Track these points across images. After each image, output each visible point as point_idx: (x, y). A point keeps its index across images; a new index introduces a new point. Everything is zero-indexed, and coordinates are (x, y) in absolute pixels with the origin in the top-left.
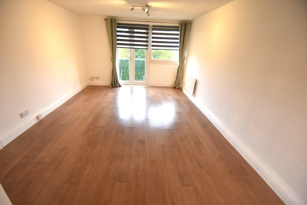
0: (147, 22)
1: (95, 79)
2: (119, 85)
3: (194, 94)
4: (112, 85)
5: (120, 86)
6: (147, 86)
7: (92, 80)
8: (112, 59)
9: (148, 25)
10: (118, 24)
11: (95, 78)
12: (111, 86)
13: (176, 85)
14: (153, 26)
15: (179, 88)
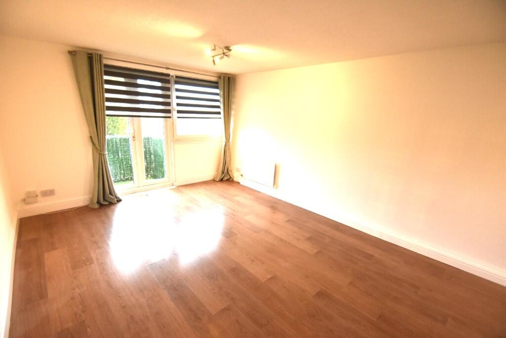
0: (167, 68)
1: (40, 198)
2: (116, 197)
3: (275, 186)
4: (98, 202)
5: (119, 201)
6: (174, 187)
7: (28, 203)
8: (96, 142)
9: (168, 75)
10: (106, 66)
11: (39, 194)
12: (97, 206)
13: (223, 175)
14: (177, 77)
15: (228, 180)
